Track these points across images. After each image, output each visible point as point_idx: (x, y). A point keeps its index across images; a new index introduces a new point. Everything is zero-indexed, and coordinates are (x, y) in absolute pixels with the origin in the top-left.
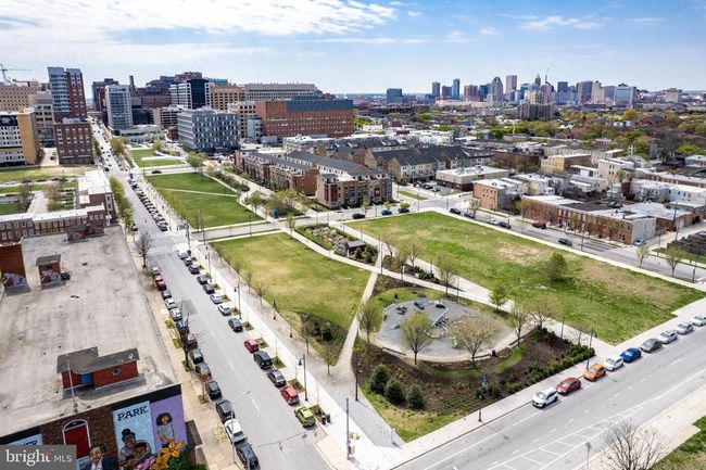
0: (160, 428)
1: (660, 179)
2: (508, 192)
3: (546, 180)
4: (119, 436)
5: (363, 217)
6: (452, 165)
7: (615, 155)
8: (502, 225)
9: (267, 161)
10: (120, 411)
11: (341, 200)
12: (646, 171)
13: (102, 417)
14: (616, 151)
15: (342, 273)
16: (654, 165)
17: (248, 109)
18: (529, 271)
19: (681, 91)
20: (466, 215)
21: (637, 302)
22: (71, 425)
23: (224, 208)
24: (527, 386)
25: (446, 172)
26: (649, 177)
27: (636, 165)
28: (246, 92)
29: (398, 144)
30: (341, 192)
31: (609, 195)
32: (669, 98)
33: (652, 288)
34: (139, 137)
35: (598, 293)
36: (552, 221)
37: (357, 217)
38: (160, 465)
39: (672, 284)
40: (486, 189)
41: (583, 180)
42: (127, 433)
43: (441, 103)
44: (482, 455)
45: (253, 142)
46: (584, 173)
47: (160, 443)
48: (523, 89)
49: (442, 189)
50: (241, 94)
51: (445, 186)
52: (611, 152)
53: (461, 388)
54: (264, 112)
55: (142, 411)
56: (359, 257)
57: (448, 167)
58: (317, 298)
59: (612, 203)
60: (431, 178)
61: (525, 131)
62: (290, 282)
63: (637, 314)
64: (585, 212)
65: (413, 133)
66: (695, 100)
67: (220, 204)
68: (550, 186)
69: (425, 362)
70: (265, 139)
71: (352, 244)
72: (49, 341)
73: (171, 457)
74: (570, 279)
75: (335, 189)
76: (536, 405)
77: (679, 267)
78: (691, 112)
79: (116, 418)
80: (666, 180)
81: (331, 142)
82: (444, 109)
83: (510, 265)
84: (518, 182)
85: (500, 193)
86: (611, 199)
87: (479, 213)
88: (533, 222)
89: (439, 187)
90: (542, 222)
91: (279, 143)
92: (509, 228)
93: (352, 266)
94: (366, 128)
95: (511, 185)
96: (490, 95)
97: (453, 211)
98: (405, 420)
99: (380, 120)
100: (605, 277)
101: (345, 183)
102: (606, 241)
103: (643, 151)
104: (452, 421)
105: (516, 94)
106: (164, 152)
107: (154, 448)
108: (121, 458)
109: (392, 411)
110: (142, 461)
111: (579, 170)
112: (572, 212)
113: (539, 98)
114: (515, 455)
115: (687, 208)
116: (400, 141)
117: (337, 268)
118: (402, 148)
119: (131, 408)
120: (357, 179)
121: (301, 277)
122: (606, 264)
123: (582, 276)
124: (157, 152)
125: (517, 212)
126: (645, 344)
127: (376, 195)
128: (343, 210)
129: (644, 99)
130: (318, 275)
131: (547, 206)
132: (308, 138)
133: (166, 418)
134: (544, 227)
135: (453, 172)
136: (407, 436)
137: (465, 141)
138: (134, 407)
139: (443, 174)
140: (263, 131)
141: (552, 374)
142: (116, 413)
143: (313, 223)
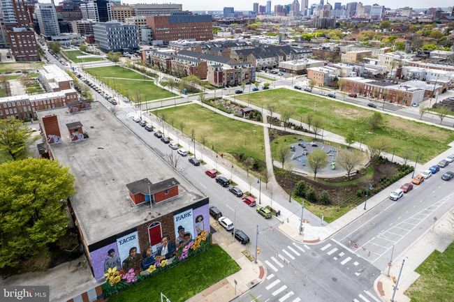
0: (197, 224)
1: (418, 66)
2: (330, 75)
3: (351, 67)
4: (176, 230)
5: (241, 92)
6: (287, 58)
7: (386, 51)
8: (330, 96)
9: (168, 57)
10: (177, 216)
11: (225, 82)
12: (408, 61)
13: (168, 220)
14: (386, 48)
15: (245, 128)
16: (412, 57)
17: (141, 22)
18: (358, 124)
19: (411, 9)
20: (305, 90)
21: (427, 140)
22: (152, 225)
23: (149, 89)
24: (383, 189)
25: (284, 62)
26: (411, 65)
27: (402, 57)
28: (136, 10)
29: (246, 45)
30: (225, 77)
31: (388, 76)
32: (404, 14)
33: (431, 132)
34: (66, 42)
35: (402, 135)
36: (360, 93)
37: (239, 92)
38: (196, 245)
39: (442, 129)
40: (315, 73)
41: (372, 66)
42: (181, 228)
43: (260, 17)
44: (373, 228)
45: (147, 44)
46: (372, 63)
47: (197, 233)
48: (313, 8)
49: (285, 74)
50: (133, 11)
51: (285, 72)
52: (383, 49)
53: (348, 192)
54: (153, 24)
55: (189, 214)
56: (251, 118)
57: (285, 60)
58: (237, 143)
59: (392, 81)
60: (275, 67)
61: (323, 36)
62: (215, 134)
63: (429, 146)
64: (382, 87)
65: (253, 38)
66: (420, 15)
67: (144, 86)
68: (353, 71)
69: (321, 178)
70: (155, 42)
71: (245, 110)
72: (103, 176)
73: (202, 241)
74: (384, 127)
75: (221, 74)
76: (392, 199)
77: (445, 119)
78: (421, 23)
79: (175, 219)
80: (421, 66)
81: (203, 44)
82: (263, 21)
83: (345, 120)
84: (335, 69)
85: (325, 76)
86: (390, 79)
87: (314, 89)
88: (348, 94)
89: (283, 73)
90: (354, 94)
91: (165, 45)
92: (335, 97)
93: (250, 124)
94: (220, 34)
95: (331, 70)
96: (291, 12)
97: (296, 88)
98: (323, 211)
99: (227, 29)
100: (402, 126)
101: (227, 71)
102: (396, 104)
103: (401, 47)
104: (349, 210)
105: (308, 11)
106: (88, 52)
107: (193, 236)
108: (177, 243)
109: (312, 207)
110: (187, 244)
111: (369, 61)
112: (373, 87)
113: (326, 14)
114: (391, 227)
115: (440, 84)
116: (248, 43)
117: (240, 125)
118: (249, 47)
119: (183, 214)
120: (234, 68)
121: (220, 131)
122: (401, 118)
123: (390, 125)
124: (84, 53)
125: (337, 88)
126: (440, 163)
127: (246, 78)
128: (226, 88)
129: (389, 14)
130: (231, 129)
131: (357, 83)
132: (186, 42)
133: (201, 218)
134: (355, 96)
135: (290, 63)
136: (328, 220)
137: (288, 42)
138: (185, 213)
139: (282, 64)
140: (153, 37)
141: (394, 181)
142: (175, 217)
143: (213, 97)
